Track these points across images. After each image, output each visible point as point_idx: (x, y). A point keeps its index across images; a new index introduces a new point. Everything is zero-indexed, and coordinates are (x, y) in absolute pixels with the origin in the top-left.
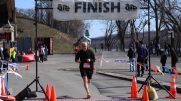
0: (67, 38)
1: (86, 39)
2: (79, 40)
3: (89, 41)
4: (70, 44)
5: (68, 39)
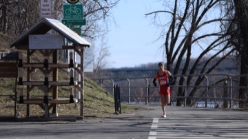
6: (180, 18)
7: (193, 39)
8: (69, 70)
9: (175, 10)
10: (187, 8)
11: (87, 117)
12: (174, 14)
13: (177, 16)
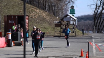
0: (45, 17)
1: (71, 17)
2: (62, 19)
3: (74, 20)
4: (50, 24)
5: (48, 18)
6: (98, 6)
7: (102, 13)
8: (72, 25)
9: (97, 4)
10: (101, 4)
11: (76, 36)
12: (96, 6)
13: (97, 6)
